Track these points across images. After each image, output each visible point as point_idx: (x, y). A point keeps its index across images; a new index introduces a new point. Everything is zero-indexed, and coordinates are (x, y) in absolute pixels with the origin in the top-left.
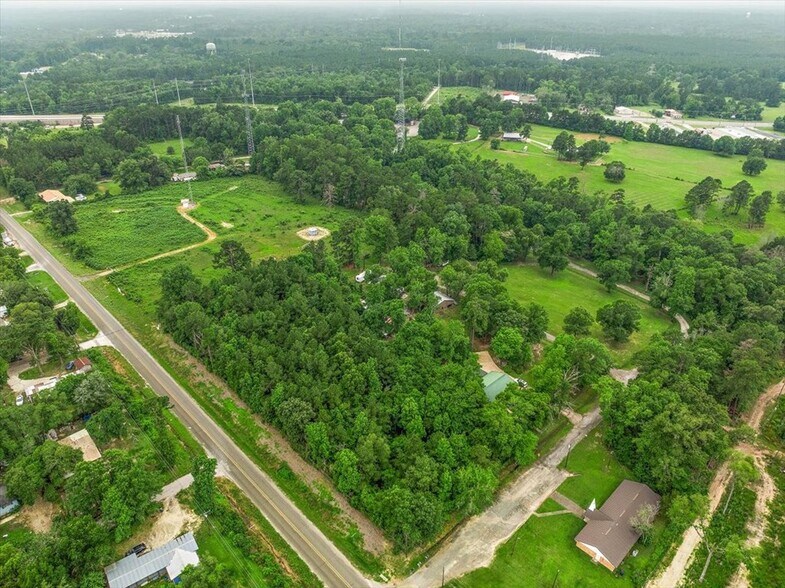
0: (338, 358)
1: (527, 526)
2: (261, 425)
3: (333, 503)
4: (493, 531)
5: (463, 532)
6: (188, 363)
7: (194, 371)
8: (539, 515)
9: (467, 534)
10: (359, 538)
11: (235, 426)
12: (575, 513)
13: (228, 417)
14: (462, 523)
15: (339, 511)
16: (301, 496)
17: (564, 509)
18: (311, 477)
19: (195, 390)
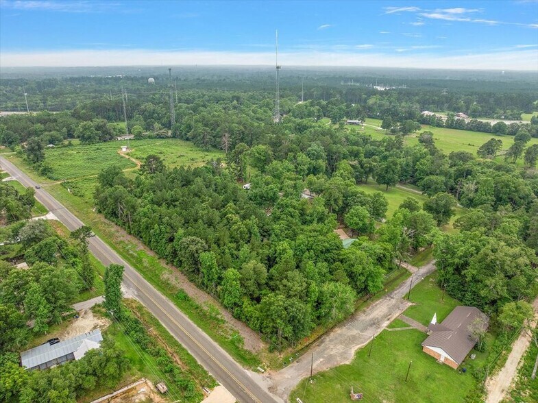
0: (227, 219)
1: (380, 336)
2: (165, 266)
3: (219, 317)
4: (353, 339)
5: (328, 339)
6: (113, 230)
7: (117, 234)
8: (389, 330)
9: (330, 341)
10: (240, 341)
11: (145, 267)
12: (420, 329)
13: (140, 262)
14: (326, 333)
15: (224, 322)
16: (194, 312)
17: (410, 326)
18: (203, 299)
19: (117, 246)
